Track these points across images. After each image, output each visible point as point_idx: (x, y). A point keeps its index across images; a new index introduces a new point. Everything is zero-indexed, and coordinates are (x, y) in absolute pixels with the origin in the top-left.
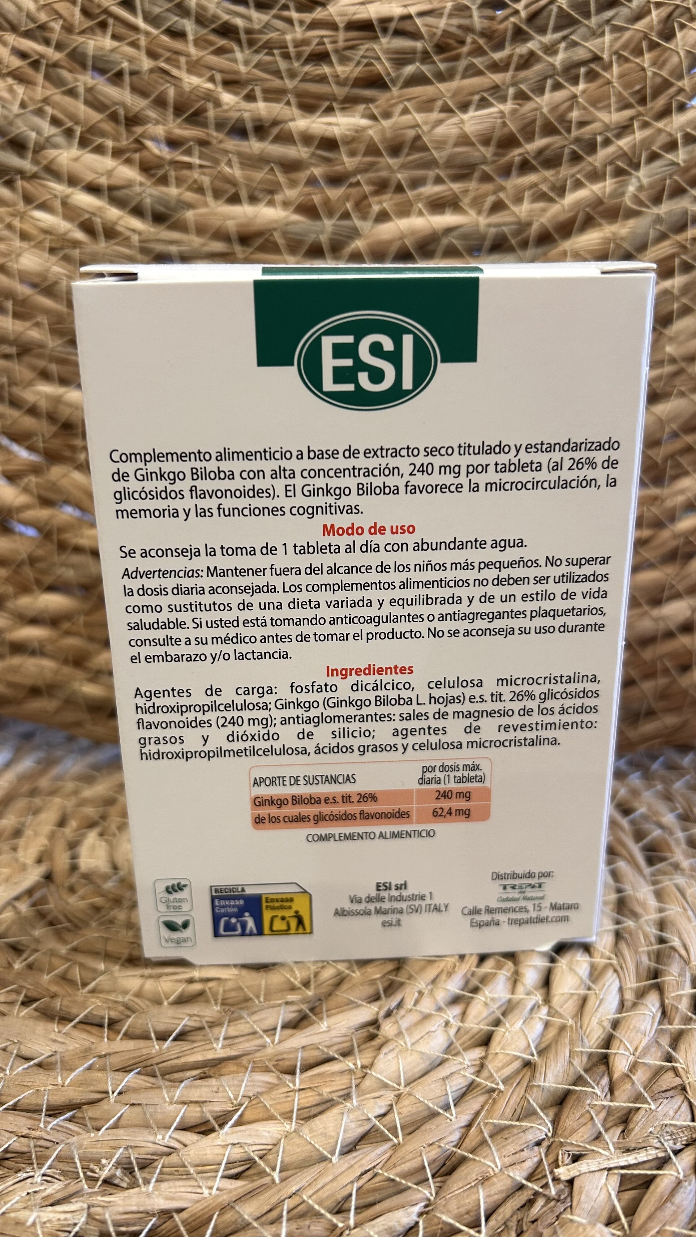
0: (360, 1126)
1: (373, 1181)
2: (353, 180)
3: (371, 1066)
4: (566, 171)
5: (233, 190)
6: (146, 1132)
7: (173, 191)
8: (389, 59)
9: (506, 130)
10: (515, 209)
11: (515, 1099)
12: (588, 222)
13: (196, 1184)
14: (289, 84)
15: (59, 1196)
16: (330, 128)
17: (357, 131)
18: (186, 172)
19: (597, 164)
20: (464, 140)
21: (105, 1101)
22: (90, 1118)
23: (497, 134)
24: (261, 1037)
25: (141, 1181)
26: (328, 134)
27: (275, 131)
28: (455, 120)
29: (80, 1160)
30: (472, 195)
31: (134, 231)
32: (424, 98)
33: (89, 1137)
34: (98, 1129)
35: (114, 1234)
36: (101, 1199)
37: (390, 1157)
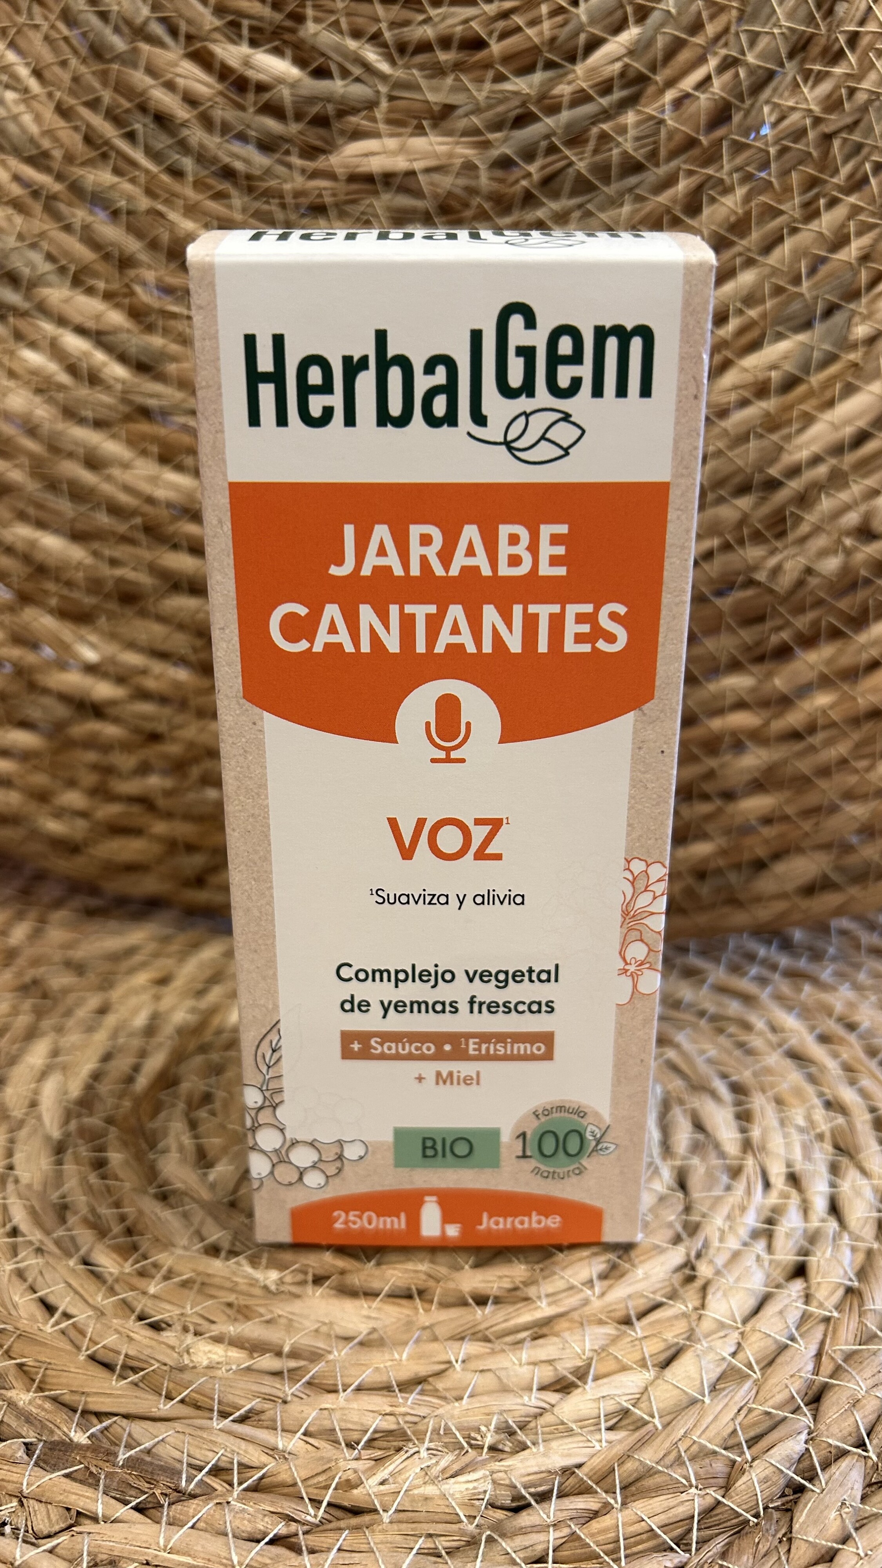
0: (718, 1366)
1: (750, 1416)
3: (703, 1306)
6: (511, 1396)
11: (854, 1324)
13: (584, 1439)
15: (456, 1467)
21: (451, 1370)
22: (446, 1390)
24: (582, 1290)
25: (529, 1443)
29: (458, 1430)
33: (455, 1407)
34: (461, 1398)
35: (527, 1496)
36: (496, 1466)
37: (757, 1392)
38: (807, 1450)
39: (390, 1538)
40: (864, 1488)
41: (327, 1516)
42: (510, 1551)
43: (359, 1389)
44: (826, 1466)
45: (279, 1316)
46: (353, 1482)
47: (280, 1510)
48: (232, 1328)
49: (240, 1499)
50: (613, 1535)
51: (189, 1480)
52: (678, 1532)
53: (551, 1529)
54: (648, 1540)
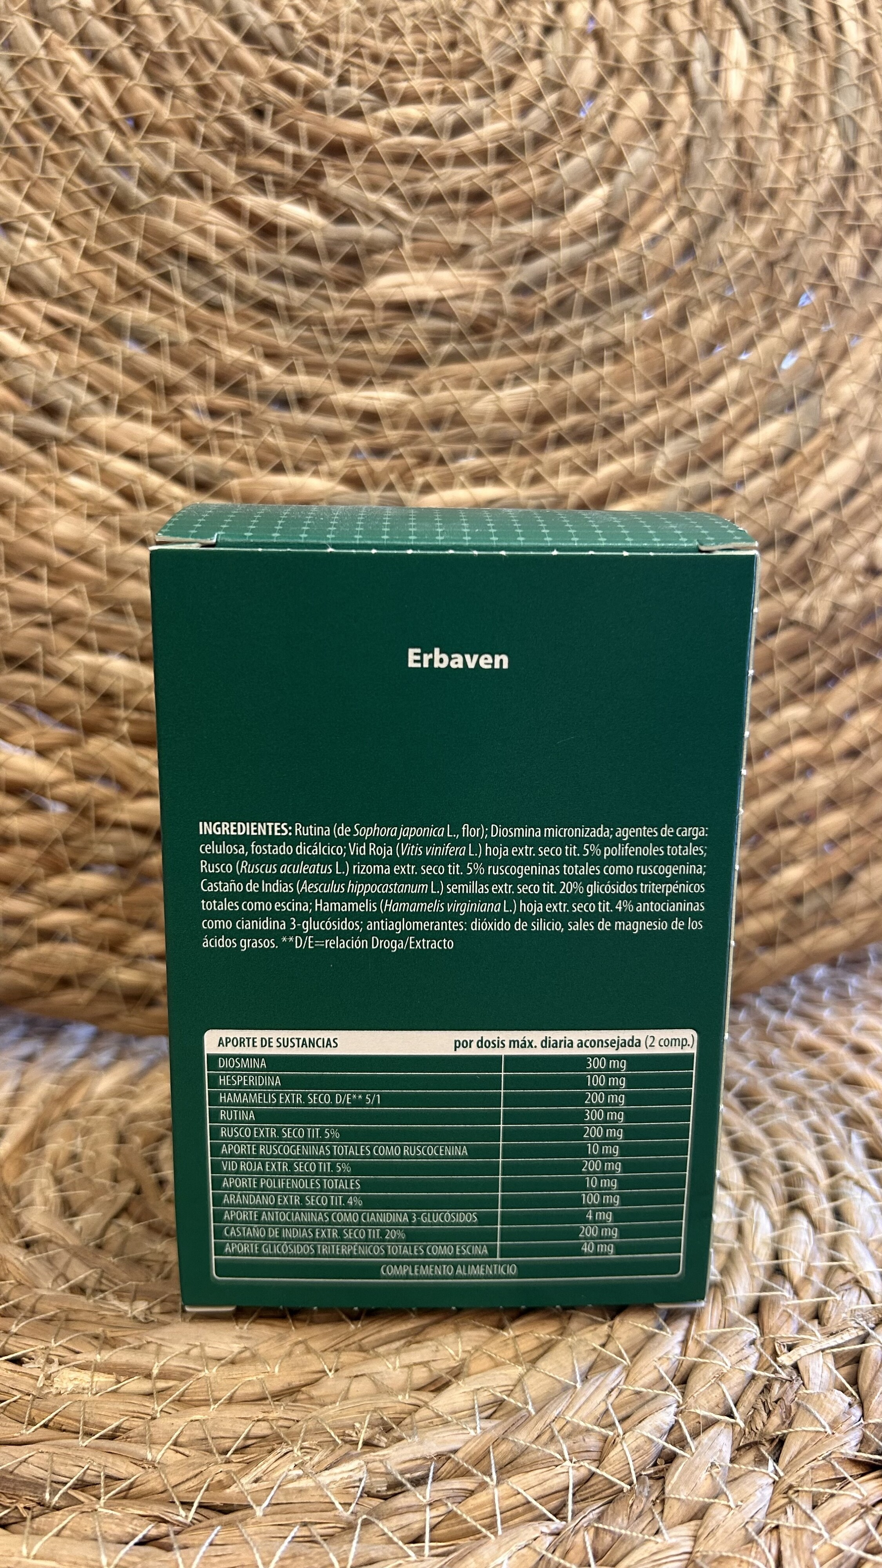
0: (590, 1356)
1: (621, 1397)
2: (395, 453)
4: (598, 446)
5: (278, 461)
6: (386, 1396)
7: (217, 460)
8: (426, 339)
9: (540, 408)
10: (552, 481)
11: (718, 1311)
12: (621, 494)
13: (459, 1427)
14: (331, 359)
15: (330, 1460)
16: (370, 402)
17: (398, 406)
18: (228, 442)
19: (626, 441)
20: (501, 416)
21: (324, 1379)
22: (319, 1396)
23: (534, 410)
25: (405, 1435)
26: (370, 408)
27: (318, 403)
28: (491, 397)
29: (333, 1429)
30: (512, 467)
31: (176, 499)
32: (461, 376)
33: (328, 1410)
34: (335, 1402)
35: (404, 1481)
36: (371, 1456)
37: (627, 1375)
38: (677, 1421)
39: (263, 1529)
40: (732, 1452)
41: (198, 1517)
42: (386, 1530)
43: (231, 1401)
44: (695, 1435)
45: (148, 1343)
46: (225, 1483)
47: (149, 1513)
48: (98, 1357)
49: (106, 1506)
50: (489, 1509)
51: (53, 1493)
52: (554, 1504)
53: (428, 1508)
54: (525, 1512)
